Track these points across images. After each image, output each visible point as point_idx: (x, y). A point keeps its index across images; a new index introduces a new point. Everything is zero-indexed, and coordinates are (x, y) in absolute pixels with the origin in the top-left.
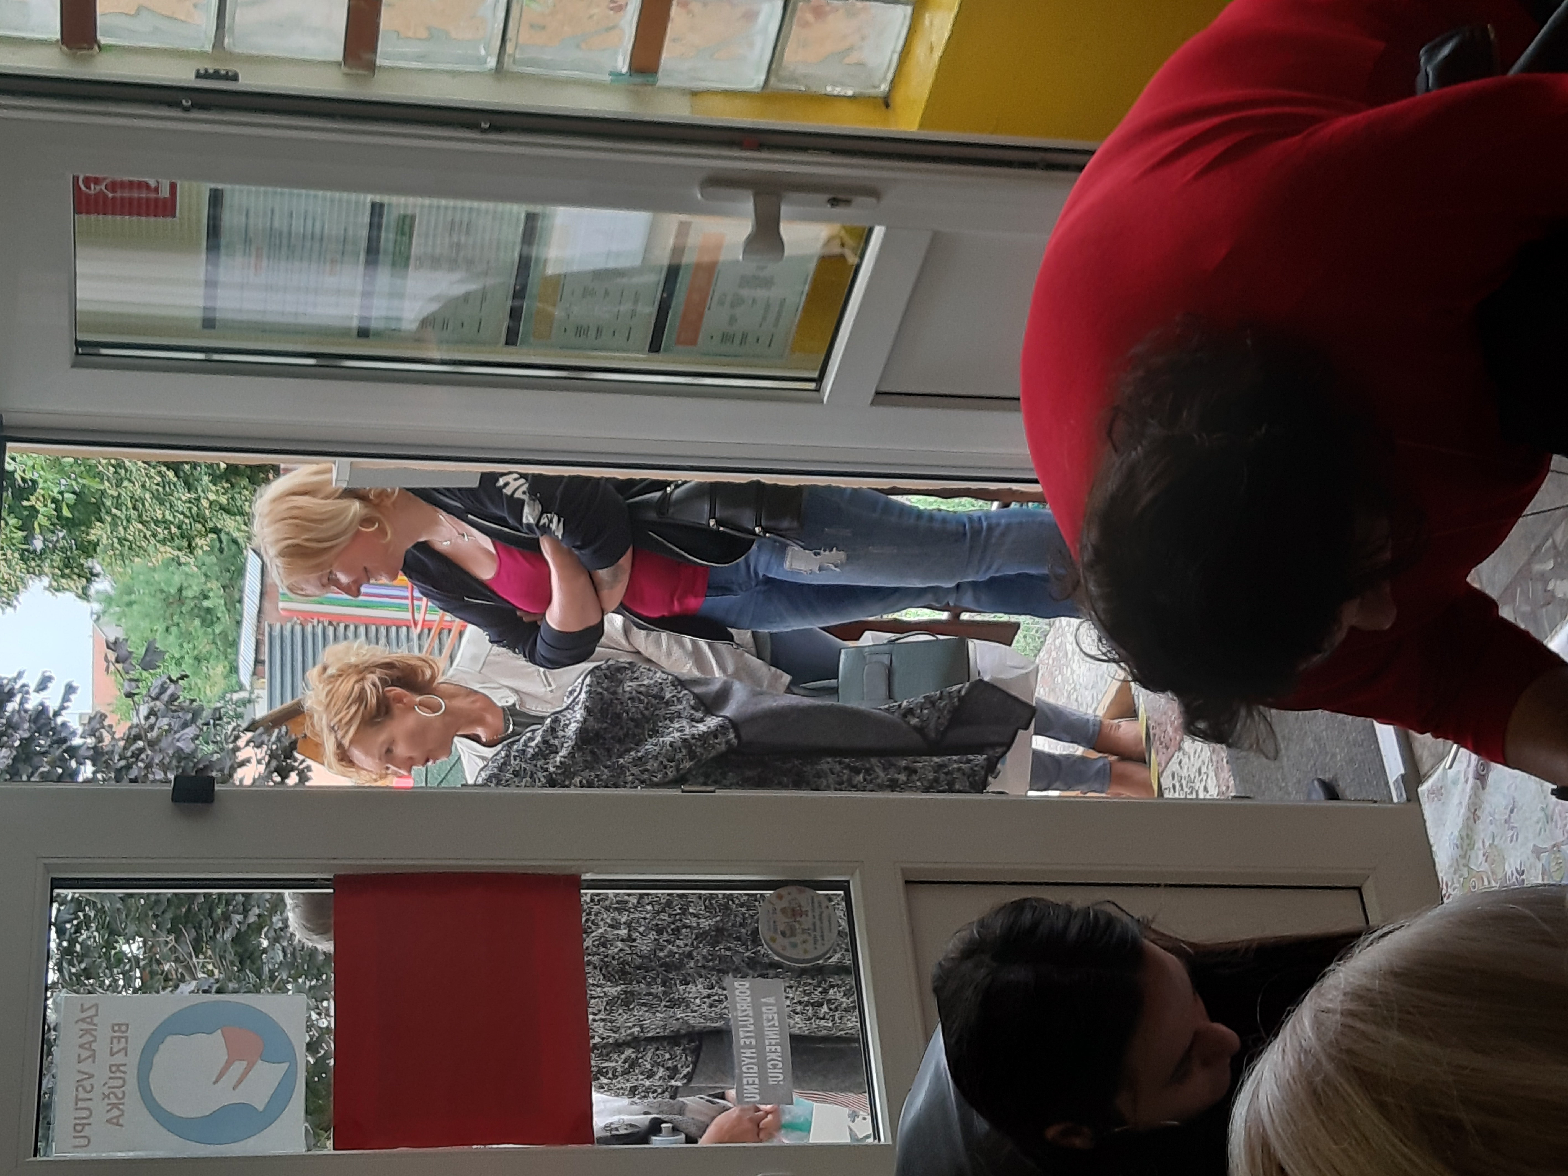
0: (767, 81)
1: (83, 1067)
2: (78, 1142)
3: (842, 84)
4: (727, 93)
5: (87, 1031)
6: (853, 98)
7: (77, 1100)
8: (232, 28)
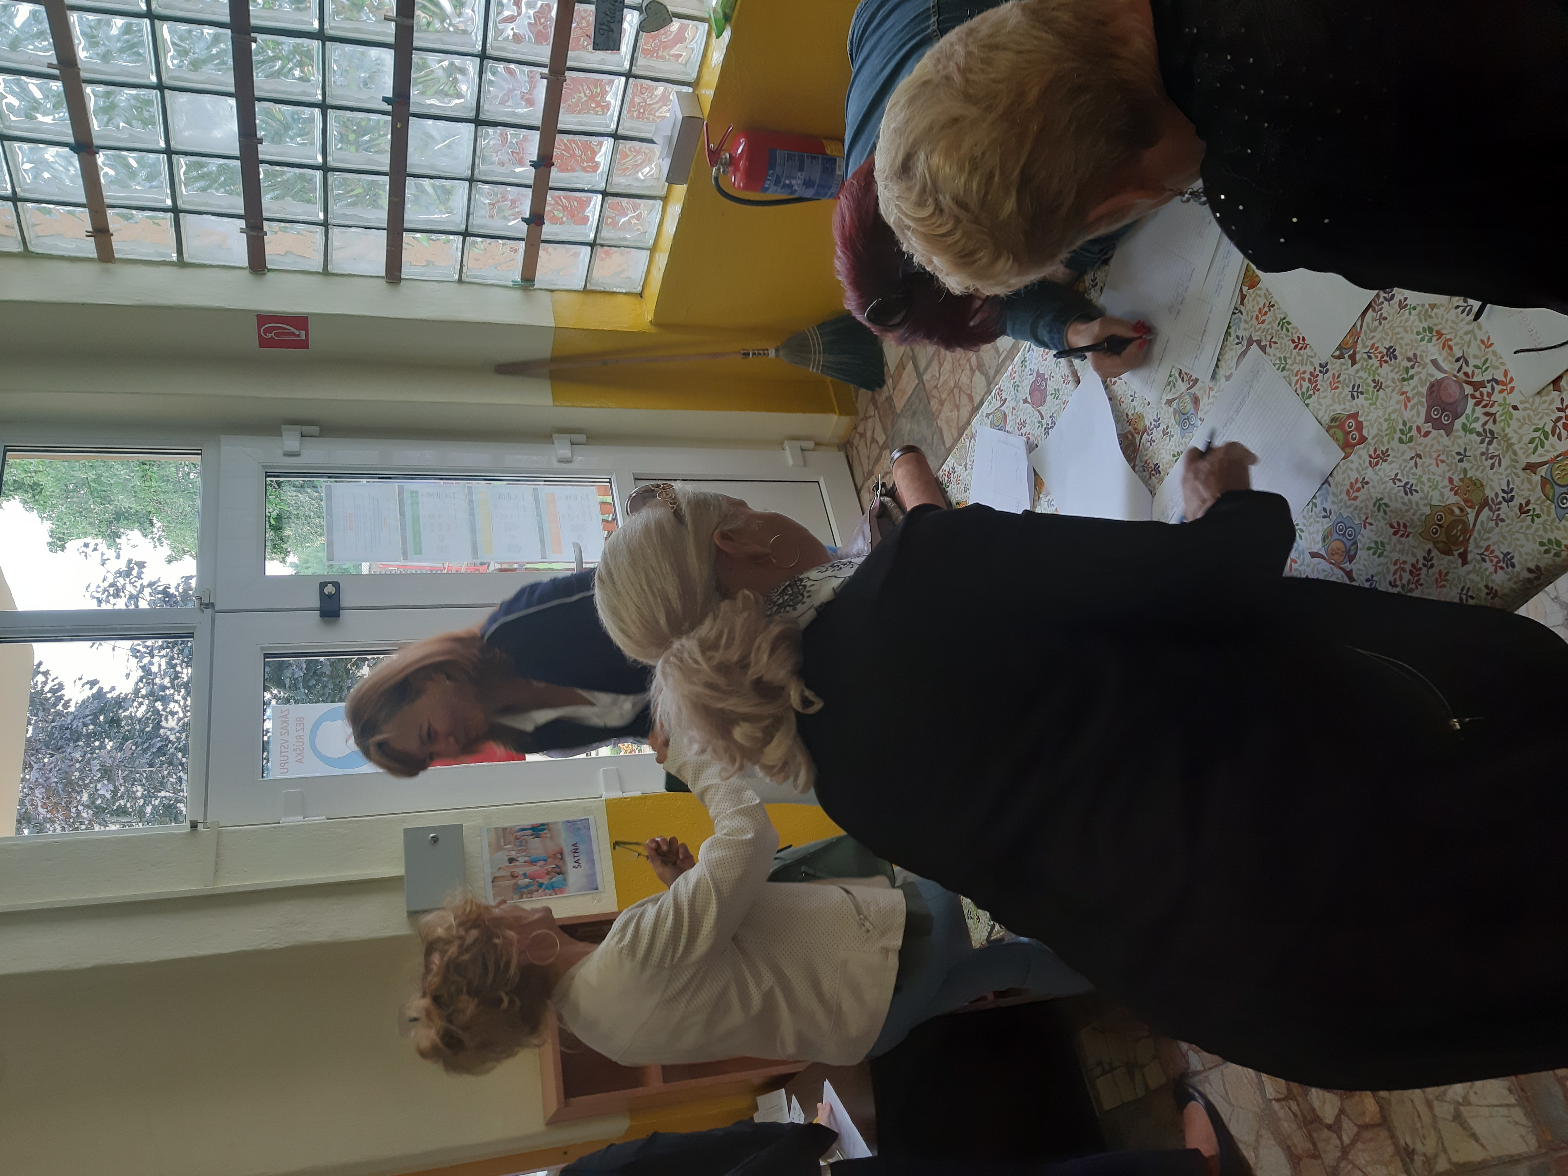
0: (585, 286)
1: (283, 737)
2: (282, 771)
3: (621, 287)
4: (566, 291)
5: (285, 722)
6: (626, 294)
7: (281, 752)
8: (331, 261)
